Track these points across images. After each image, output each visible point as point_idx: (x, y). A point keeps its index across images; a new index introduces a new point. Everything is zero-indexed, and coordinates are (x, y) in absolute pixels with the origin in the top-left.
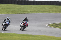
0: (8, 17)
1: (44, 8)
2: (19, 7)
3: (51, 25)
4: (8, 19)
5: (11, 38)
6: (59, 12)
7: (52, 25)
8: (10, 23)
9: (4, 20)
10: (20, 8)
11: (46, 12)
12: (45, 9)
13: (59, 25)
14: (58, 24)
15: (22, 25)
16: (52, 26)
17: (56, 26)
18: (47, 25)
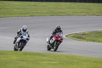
0: (24, 27)
1: (59, 7)
2: (17, 5)
3: (71, 36)
4: (25, 31)
5: (5, 59)
6: (84, 14)
7: (73, 35)
8: (29, 36)
9: (18, 33)
10: (20, 7)
11: (63, 13)
12: (60, 9)
13: (84, 37)
14: (83, 34)
15: (53, 41)
16: (74, 37)
17: (80, 38)
18: (64, 36)
